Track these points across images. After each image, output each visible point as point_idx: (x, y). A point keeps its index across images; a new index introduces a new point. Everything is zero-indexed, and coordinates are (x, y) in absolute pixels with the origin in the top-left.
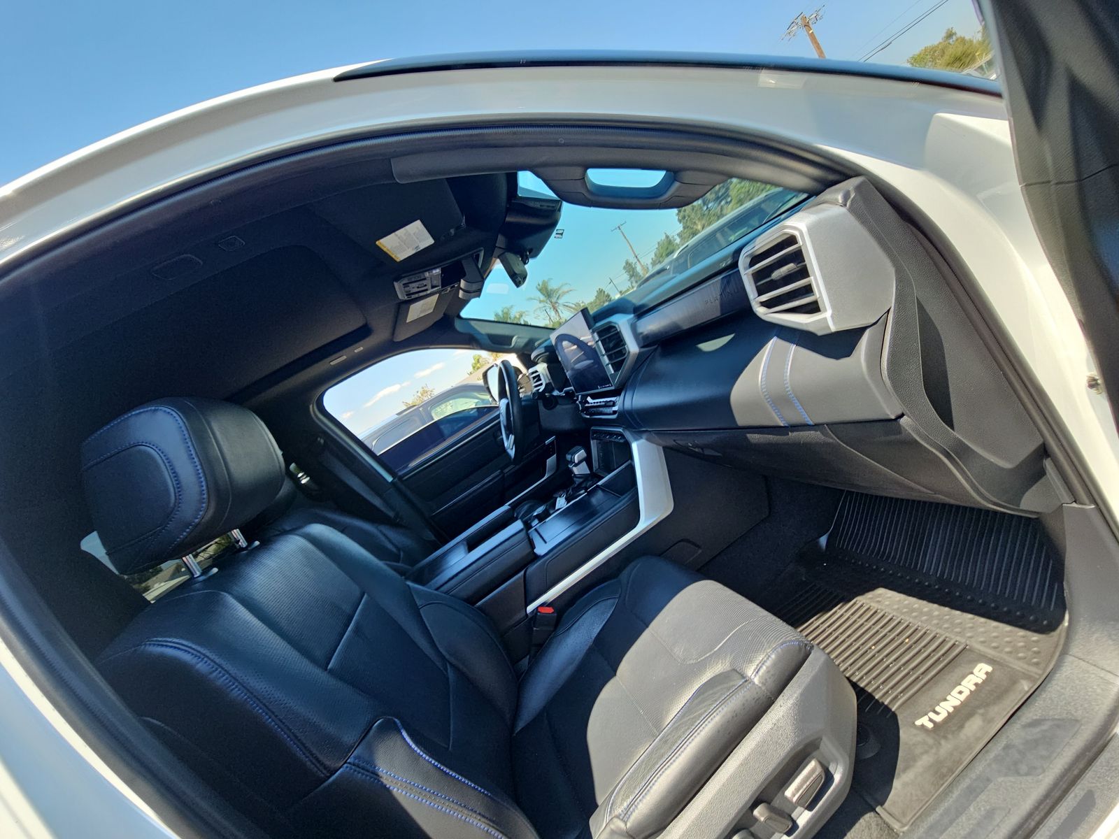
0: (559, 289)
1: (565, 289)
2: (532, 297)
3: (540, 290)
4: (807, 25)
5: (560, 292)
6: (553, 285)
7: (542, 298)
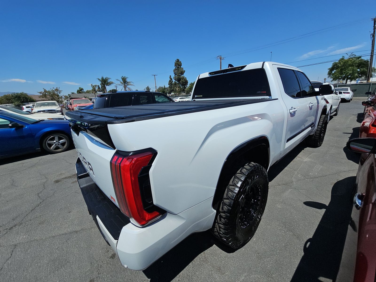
0: (129, 82)
1: (132, 84)
2: (118, 79)
3: (122, 79)
4: (221, 59)
5: (129, 83)
6: (128, 80)
7: (122, 82)
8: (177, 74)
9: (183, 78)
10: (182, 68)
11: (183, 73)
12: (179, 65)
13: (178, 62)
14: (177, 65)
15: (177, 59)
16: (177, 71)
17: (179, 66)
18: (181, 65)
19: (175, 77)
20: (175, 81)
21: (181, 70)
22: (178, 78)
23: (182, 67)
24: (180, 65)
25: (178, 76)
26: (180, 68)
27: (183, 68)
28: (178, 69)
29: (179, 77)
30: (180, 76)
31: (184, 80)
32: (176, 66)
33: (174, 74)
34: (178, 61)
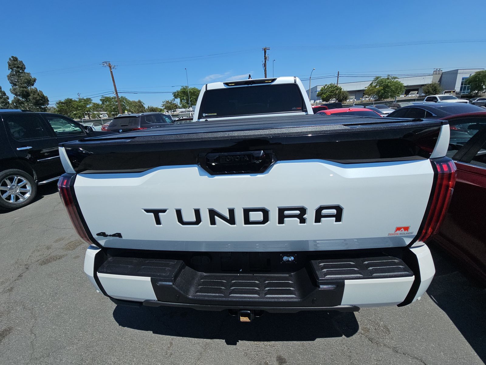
8: (17, 83)
9: (35, 91)
10: (27, 73)
11: (33, 82)
12: (18, 67)
13: (15, 62)
14: (15, 67)
15: (13, 57)
16: (16, 77)
17: (19, 69)
18: (25, 68)
19: (14, 89)
20: (16, 97)
21: (28, 78)
22: (23, 91)
23: (25, 71)
24: (23, 68)
25: (20, 87)
26: (22, 72)
27: (29, 74)
28: (19, 75)
29: (25, 89)
30: (26, 87)
31: (38, 94)
32: (11, 69)
33: (11, 83)
34: (14, 60)
